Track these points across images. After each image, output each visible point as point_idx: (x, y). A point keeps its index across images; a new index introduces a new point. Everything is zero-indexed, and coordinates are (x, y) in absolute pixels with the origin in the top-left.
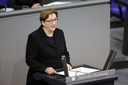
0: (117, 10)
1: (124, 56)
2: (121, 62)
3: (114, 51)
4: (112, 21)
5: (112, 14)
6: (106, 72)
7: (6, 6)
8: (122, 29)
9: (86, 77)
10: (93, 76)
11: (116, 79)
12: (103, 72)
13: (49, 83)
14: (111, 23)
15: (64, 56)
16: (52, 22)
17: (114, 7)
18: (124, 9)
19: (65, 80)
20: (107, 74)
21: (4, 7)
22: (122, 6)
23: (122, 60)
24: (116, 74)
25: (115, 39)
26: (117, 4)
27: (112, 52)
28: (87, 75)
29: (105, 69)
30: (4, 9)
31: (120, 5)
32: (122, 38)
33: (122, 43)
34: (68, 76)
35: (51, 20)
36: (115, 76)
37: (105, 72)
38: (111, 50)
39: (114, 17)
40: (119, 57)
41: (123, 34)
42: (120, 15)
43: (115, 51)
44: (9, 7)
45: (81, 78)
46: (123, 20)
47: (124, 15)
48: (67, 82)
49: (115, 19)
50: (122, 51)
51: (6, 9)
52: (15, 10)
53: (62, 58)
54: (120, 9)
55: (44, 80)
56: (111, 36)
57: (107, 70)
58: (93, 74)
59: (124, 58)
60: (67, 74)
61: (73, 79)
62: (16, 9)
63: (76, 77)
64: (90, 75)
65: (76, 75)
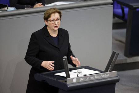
0: (119, 11)
1: (126, 58)
2: (123, 64)
3: (116, 52)
4: (115, 22)
5: (115, 15)
6: (108, 74)
7: (8, 5)
8: (124, 31)
9: (88, 79)
10: (94, 78)
11: (118, 81)
12: (105, 74)
13: (50, 84)
14: (114, 24)
17: (117, 8)
18: (126, 10)
19: (66, 81)
20: (108, 76)
21: (6, 6)
22: (124, 7)
23: (124, 62)
24: (117, 76)
25: (117, 40)
26: (119, 5)
27: (114, 54)
28: (89, 77)
29: (106, 71)
30: (6, 8)
31: (123, 6)
32: (124, 40)
33: (124, 45)
36: (117, 78)
37: (106, 74)
38: (113, 52)
39: (116, 19)
40: (121, 58)
41: (125, 35)
42: (122, 16)
43: (117, 53)
44: (11, 6)
45: (82, 79)
46: (126, 21)
47: (126, 17)
48: (68, 83)
49: (118, 20)
50: (124, 53)
51: (7, 9)
53: (63, 59)
55: (45, 81)
56: (113, 38)
57: (108, 72)
58: (94, 76)
59: (126, 60)
60: (68, 76)
61: (75, 81)
62: (18, 8)
63: (78, 78)
64: (91, 76)
65: (78, 76)
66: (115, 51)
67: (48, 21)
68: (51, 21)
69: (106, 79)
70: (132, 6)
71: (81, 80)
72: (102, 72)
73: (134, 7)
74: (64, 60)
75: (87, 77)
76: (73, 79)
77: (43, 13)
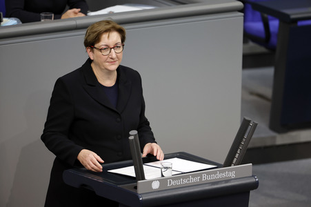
0: (258, 26)
1: (272, 134)
2: (266, 148)
3: (249, 121)
4: (248, 51)
5: (248, 36)
6: (231, 170)
7: (1, 14)
8: (269, 72)
9: (185, 181)
10: (201, 179)
11: (255, 186)
12: (224, 171)
13: (98, 193)
14: (245, 56)
15: (134, 132)
16: (108, 52)
17: (253, 21)
18: (274, 24)
19: (136, 188)
20: (232, 175)
22: (270, 17)
23: (269, 143)
24: (253, 176)
25: (252, 93)
26: (258, 14)
27: (245, 124)
28: (188, 177)
29: (228, 163)
31: (266, 15)
32: (268, 92)
33: (269, 104)
34: (143, 178)
35: (108, 47)
36: (253, 180)
37: (229, 170)
38: (245, 120)
39: (251, 44)
40: (263, 135)
41: (271, 82)
42: (265, 39)
43: (252, 122)
44: (9, 16)
45: (173, 183)
46: (272, 49)
47: (274, 40)
48: (140, 191)
49: (255, 48)
52: (23, 22)
53: (130, 135)
54: (266, 26)
55: (86, 186)
56: (244, 87)
57: (232, 167)
58: (200, 175)
59: (274, 138)
60: (140, 174)
61: (156, 186)
62: (24, 20)
63: (163, 180)
64: (193, 176)
65: (163, 176)
66: (247, 118)
67: (95, 50)
68: (101, 50)
69: (227, 181)
70: (288, 16)
71: (170, 184)
72: (219, 166)
73: (292, 17)
74: (131, 138)
75: (183, 178)
76: (151, 181)
77: (84, 32)
